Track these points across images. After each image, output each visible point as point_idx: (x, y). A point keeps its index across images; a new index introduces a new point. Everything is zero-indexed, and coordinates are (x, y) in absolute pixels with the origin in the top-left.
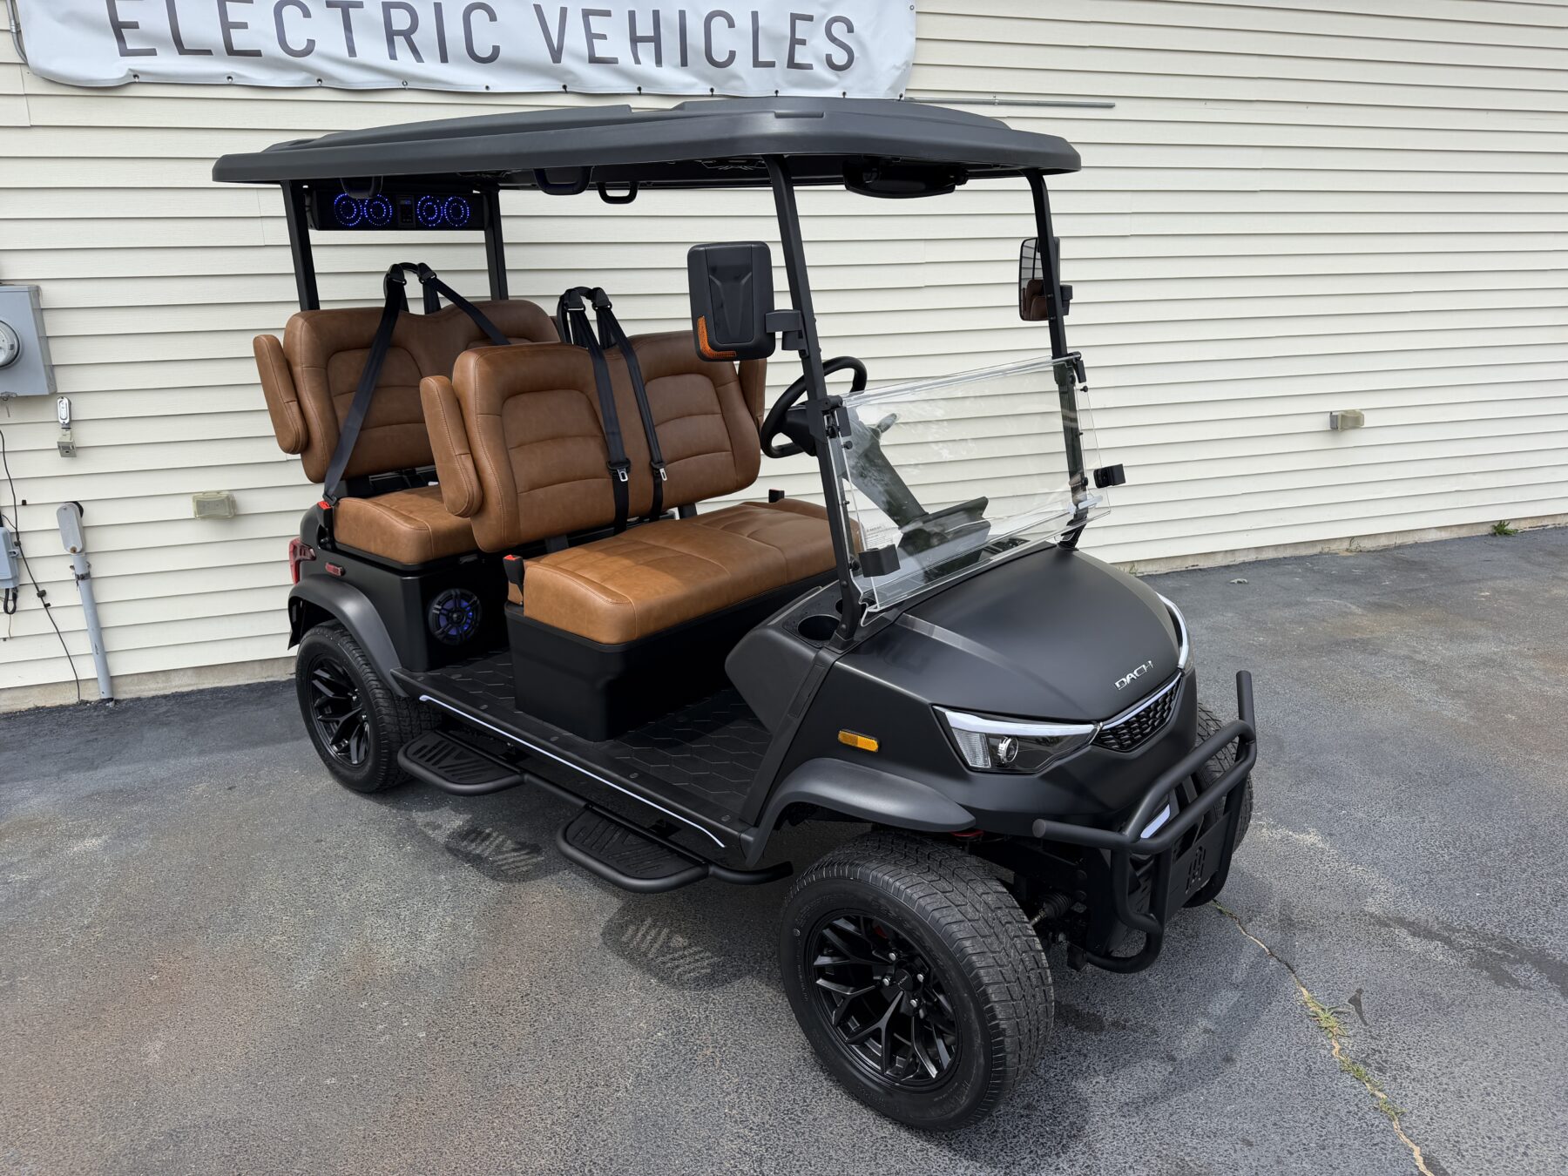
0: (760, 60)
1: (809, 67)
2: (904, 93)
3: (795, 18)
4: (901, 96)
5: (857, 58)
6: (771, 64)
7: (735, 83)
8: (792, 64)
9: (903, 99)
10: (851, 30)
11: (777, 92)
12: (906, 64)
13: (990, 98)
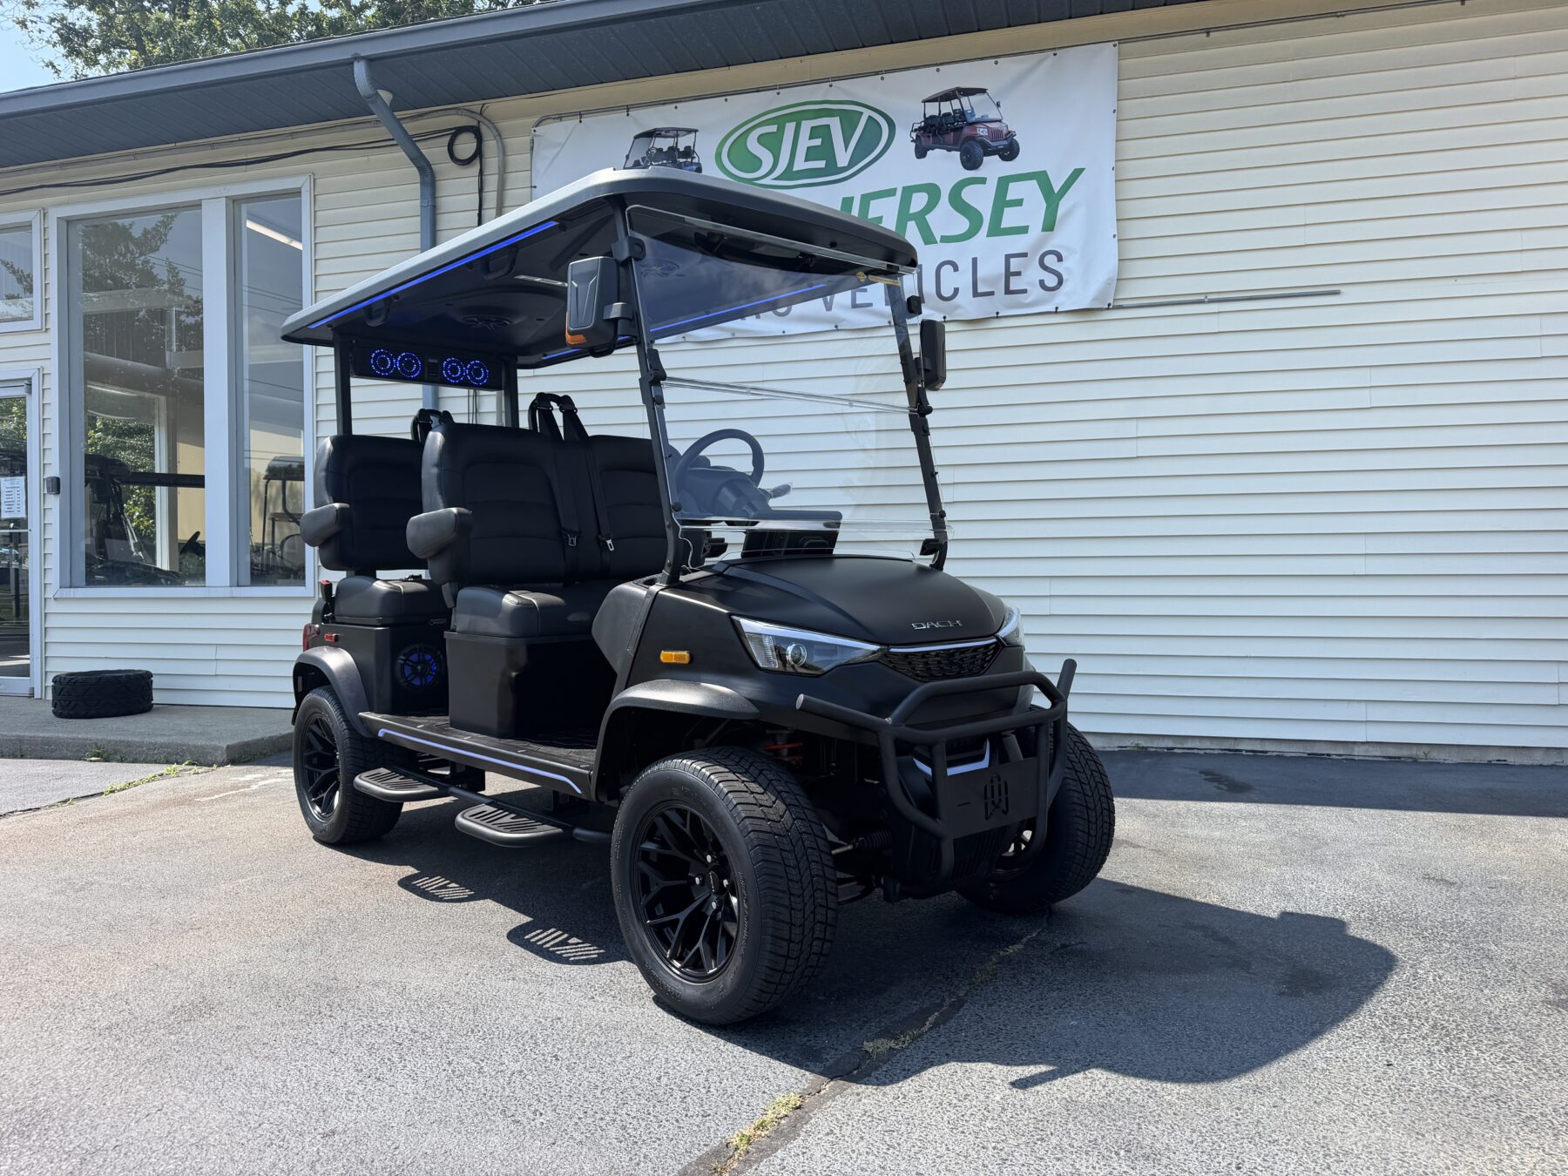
0: (981, 289)
1: (1025, 291)
2: (1112, 302)
3: (1008, 257)
4: (1109, 305)
5: (1067, 280)
6: (992, 293)
7: (959, 311)
8: (1008, 291)
9: (1111, 307)
10: (1060, 259)
11: (997, 313)
12: (1110, 279)
13: (1202, 297)
